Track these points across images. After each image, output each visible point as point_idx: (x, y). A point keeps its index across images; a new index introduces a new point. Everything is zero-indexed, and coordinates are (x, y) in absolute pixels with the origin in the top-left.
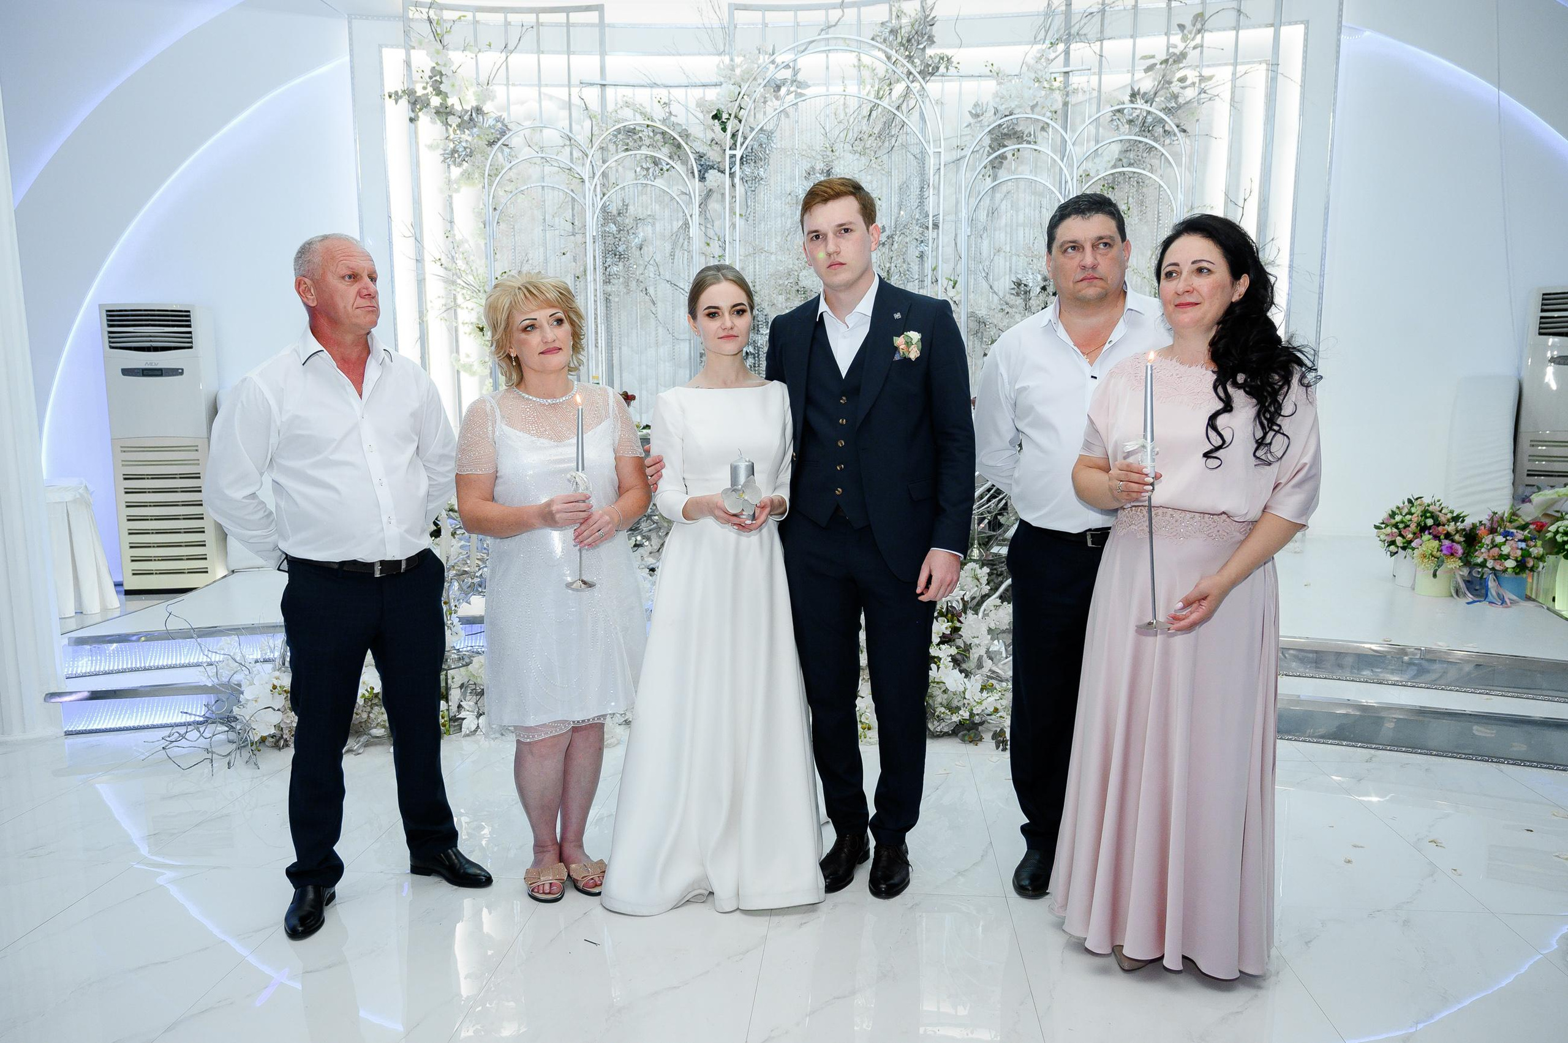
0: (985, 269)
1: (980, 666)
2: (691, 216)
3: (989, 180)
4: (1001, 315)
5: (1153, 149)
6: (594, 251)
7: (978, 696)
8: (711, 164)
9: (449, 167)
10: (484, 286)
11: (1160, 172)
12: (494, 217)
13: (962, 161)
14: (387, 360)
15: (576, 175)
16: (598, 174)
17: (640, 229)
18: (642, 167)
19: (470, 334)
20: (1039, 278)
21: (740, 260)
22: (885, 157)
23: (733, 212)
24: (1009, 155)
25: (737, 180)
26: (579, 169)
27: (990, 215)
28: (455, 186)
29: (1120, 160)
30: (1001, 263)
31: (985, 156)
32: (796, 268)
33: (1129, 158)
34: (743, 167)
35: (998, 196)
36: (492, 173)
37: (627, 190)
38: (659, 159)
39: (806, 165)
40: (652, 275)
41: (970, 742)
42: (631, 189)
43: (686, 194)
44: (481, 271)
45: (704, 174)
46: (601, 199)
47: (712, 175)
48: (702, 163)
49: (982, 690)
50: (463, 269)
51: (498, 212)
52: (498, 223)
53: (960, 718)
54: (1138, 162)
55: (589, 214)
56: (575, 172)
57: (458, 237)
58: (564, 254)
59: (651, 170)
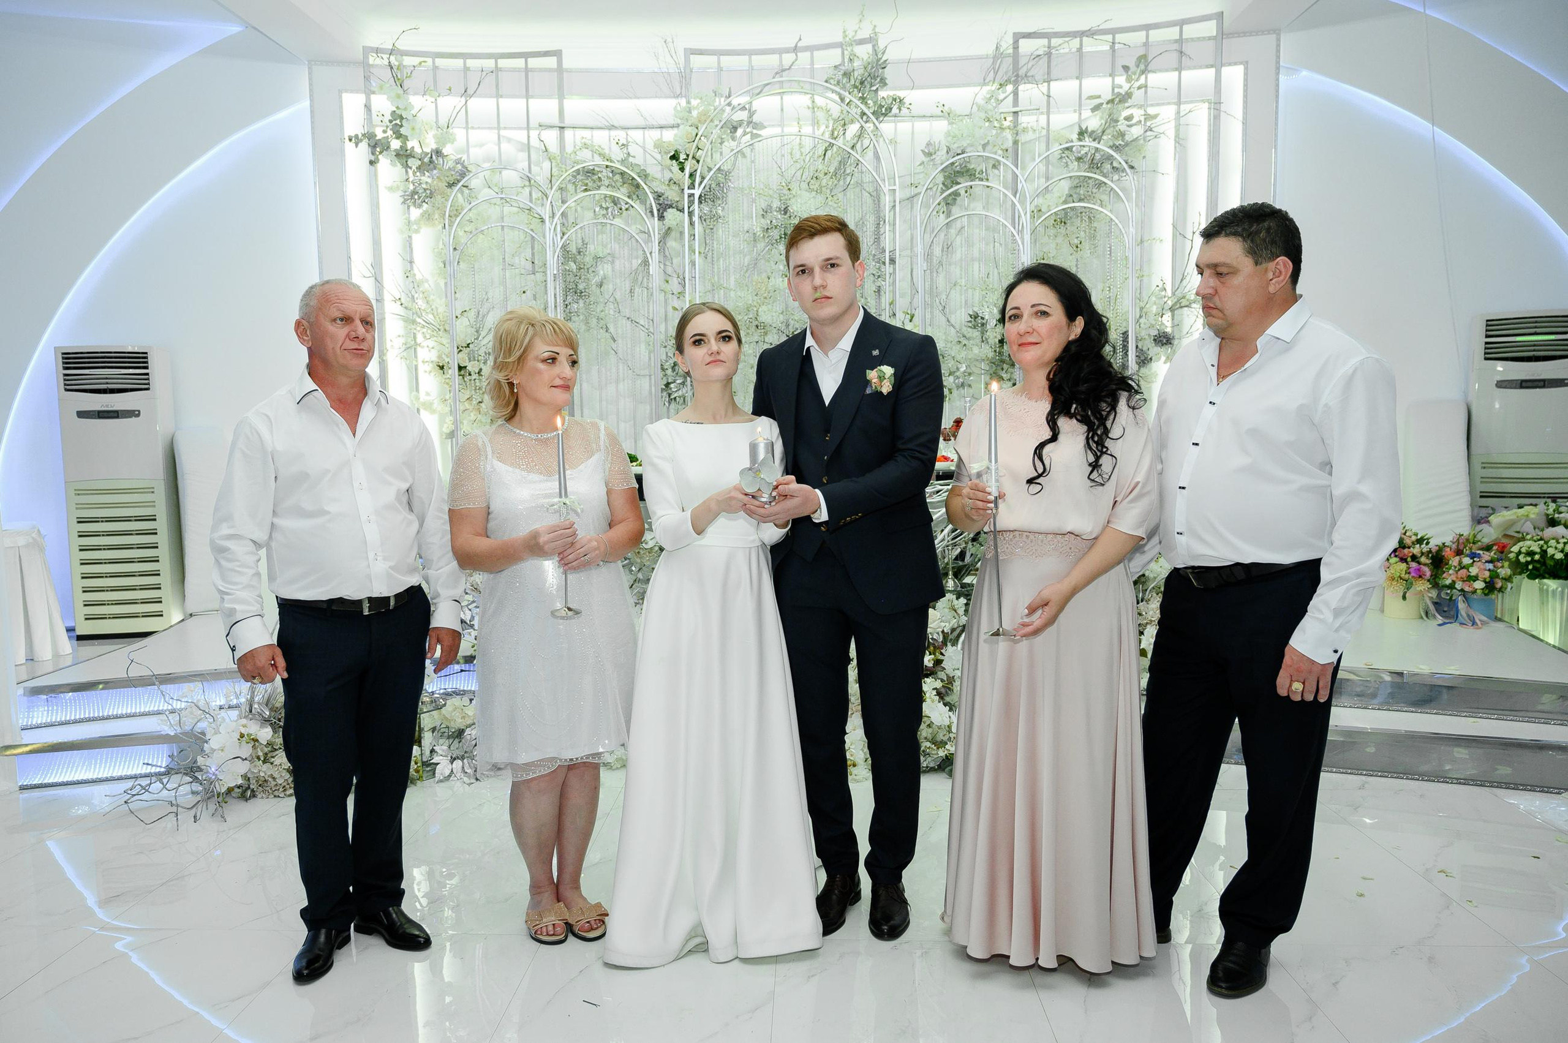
0: (942, 302)
2: (651, 253)
3: (943, 216)
4: (958, 347)
5: (1103, 185)
6: (555, 288)
8: (669, 203)
9: (408, 208)
10: (444, 325)
11: (1109, 207)
12: (454, 257)
13: (915, 199)
14: (383, 401)
15: (536, 215)
16: (558, 215)
17: (600, 267)
18: (601, 207)
19: (430, 372)
21: (700, 297)
22: (840, 195)
23: (692, 251)
24: (962, 192)
25: (696, 219)
26: (539, 209)
27: (945, 249)
28: (415, 227)
29: (1071, 196)
30: (956, 297)
31: (939, 193)
32: (755, 303)
33: (1079, 194)
34: (702, 206)
35: (953, 231)
36: (452, 214)
37: (587, 229)
38: (618, 198)
39: (764, 205)
40: (612, 312)
42: (591, 228)
43: (644, 232)
44: (441, 310)
45: (663, 213)
46: (562, 238)
47: (671, 214)
48: (661, 202)
50: (423, 308)
51: (458, 252)
52: (458, 262)
54: (1088, 197)
55: (549, 253)
56: (535, 212)
57: (418, 277)
58: (524, 292)
59: (610, 210)
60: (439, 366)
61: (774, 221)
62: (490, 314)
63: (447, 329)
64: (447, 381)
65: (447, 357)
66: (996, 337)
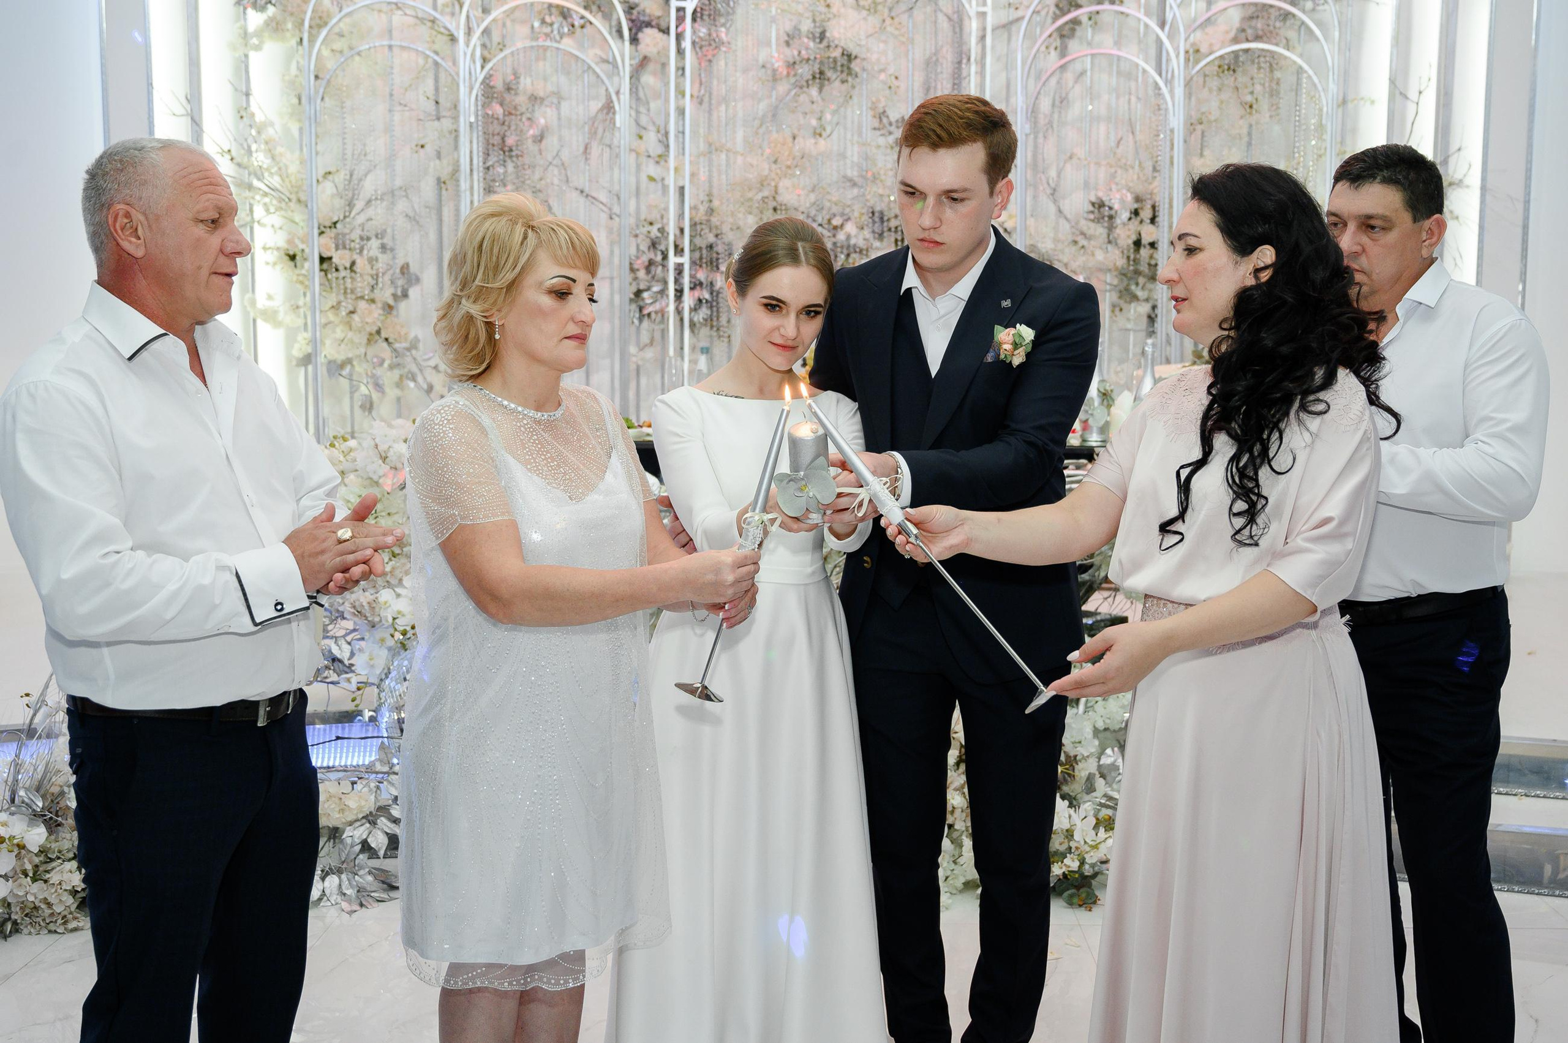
0: (1051, 182)
1: (1090, 788)
2: (618, 93)
3: (1054, 55)
4: (1074, 248)
5: (1290, 16)
6: (471, 142)
7: (1090, 837)
8: (646, 19)
9: (244, 13)
10: (297, 193)
11: (1299, 49)
12: (317, 92)
13: (1014, 28)
15: (442, 30)
16: (478, 33)
17: (537, 114)
18: (543, 22)
19: (275, 264)
20: (1129, 197)
21: (691, 162)
22: (904, 18)
23: (681, 93)
24: (1084, 19)
25: (687, 44)
26: (446, 20)
27: (1057, 103)
28: (255, 41)
29: (1243, 30)
30: (1072, 176)
31: (1049, 20)
32: (773, 175)
33: (1255, 28)
34: (696, 25)
35: (1069, 76)
36: (313, 23)
37: (522, 55)
38: (569, 9)
39: (788, 26)
40: (556, 181)
41: (1080, 906)
43: (607, 62)
44: (293, 168)
45: (636, 34)
46: (483, 67)
47: (649, 36)
48: (634, 17)
49: (1096, 827)
50: (265, 166)
51: (324, 83)
52: (323, 99)
53: (1064, 869)
54: (1268, 34)
55: (463, 90)
56: (441, 25)
57: (259, 118)
58: (422, 146)
59: (556, 26)
60: (289, 255)
61: (803, 52)
62: (369, 177)
63: (303, 198)
64: (301, 278)
65: (303, 242)
66: (1129, 237)
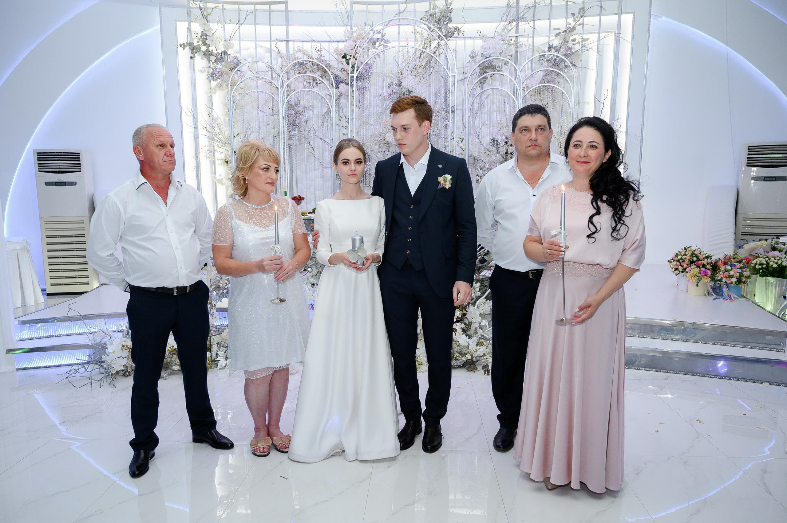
0: (477, 133)
1: (476, 332)
2: (332, 106)
3: (479, 89)
4: (485, 155)
5: (560, 75)
6: (284, 123)
7: (475, 348)
8: (341, 80)
9: (210, 82)
10: (228, 141)
11: (563, 86)
12: (233, 107)
13: (466, 80)
14: (180, 186)
15: (274, 86)
16: (285, 86)
17: (306, 113)
18: (307, 82)
19: (221, 164)
20: (504, 137)
21: (356, 128)
22: (428, 78)
23: (352, 104)
24: (489, 77)
25: (354, 88)
26: (275, 82)
27: (480, 106)
28: (213, 91)
29: (544, 79)
30: (485, 130)
31: (477, 77)
32: (384, 132)
33: (548, 79)
34: (357, 82)
35: (484, 97)
36: (232, 85)
37: (299, 93)
38: (316, 78)
39: (389, 81)
40: (312, 135)
41: (471, 371)
42: (302, 93)
43: (329, 95)
44: (227, 133)
45: (338, 85)
46: (287, 98)
47: (342, 86)
48: (337, 80)
49: (477, 345)
50: (217, 132)
51: (235, 104)
52: (235, 109)
53: (466, 359)
54: (552, 81)
55: (280, 105)
56: (274, 84)
57: (215, 116)
58: (268, 125)
59: (311, 83)
60: (226, 161)
61: (394, 90)
62: (252, 135)
63: (230, 143)
64: (230, 169)
65: (230, 157)
66: (504, 151)
